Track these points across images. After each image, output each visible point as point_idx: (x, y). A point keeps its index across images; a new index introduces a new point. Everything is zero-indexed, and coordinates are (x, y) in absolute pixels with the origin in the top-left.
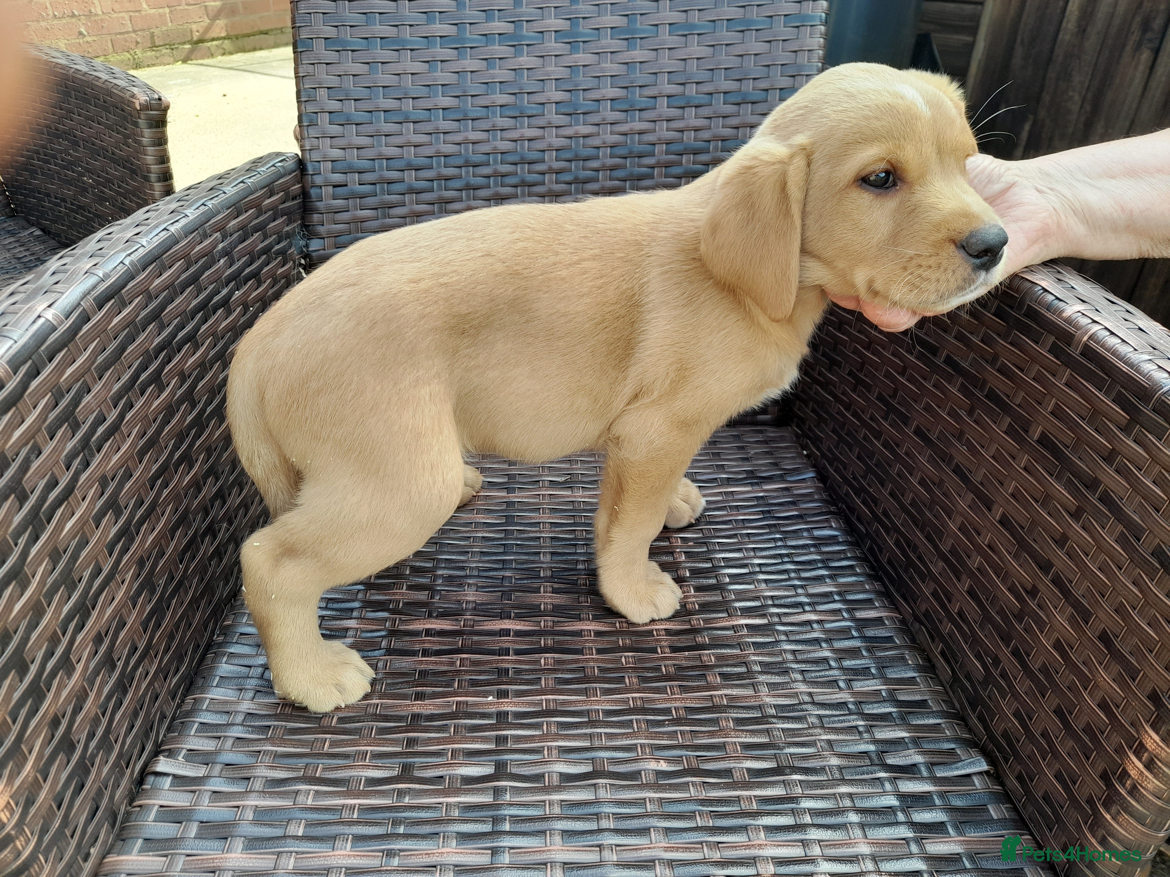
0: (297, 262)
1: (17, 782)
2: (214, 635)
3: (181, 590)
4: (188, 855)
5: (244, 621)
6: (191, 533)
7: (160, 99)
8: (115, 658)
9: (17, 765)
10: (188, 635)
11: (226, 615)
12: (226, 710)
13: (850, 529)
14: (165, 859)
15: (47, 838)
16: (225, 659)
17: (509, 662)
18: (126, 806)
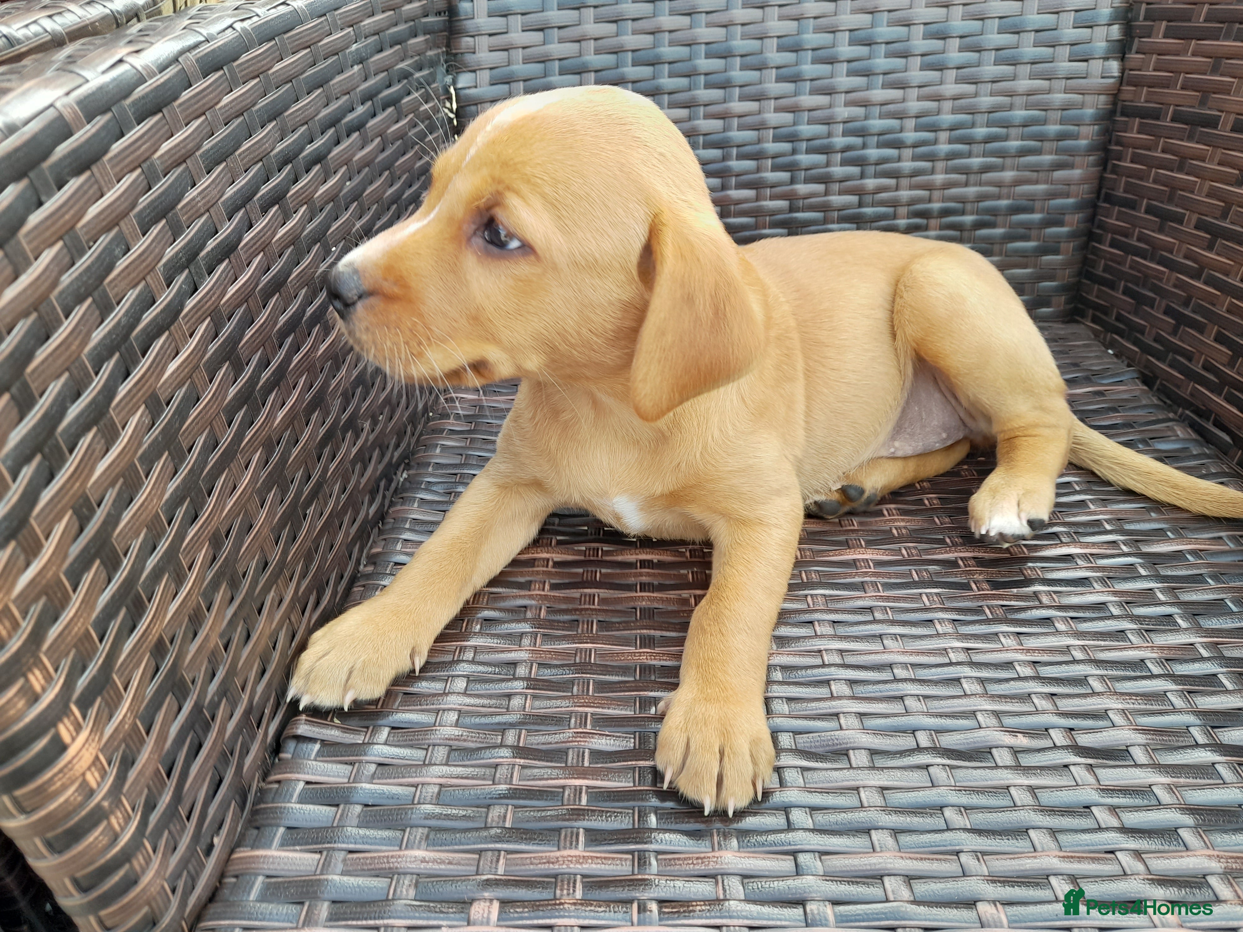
1: (109, 730)
2: (360, 564)
3: (320, 496)
4: (351, 852)
5: (398, 548)
6: (329, 421)
8: (240, 572)
9: (107, 704)
11: (374, 541)
14: (317, 856)
15: (154, 818)
18: (258, 782)
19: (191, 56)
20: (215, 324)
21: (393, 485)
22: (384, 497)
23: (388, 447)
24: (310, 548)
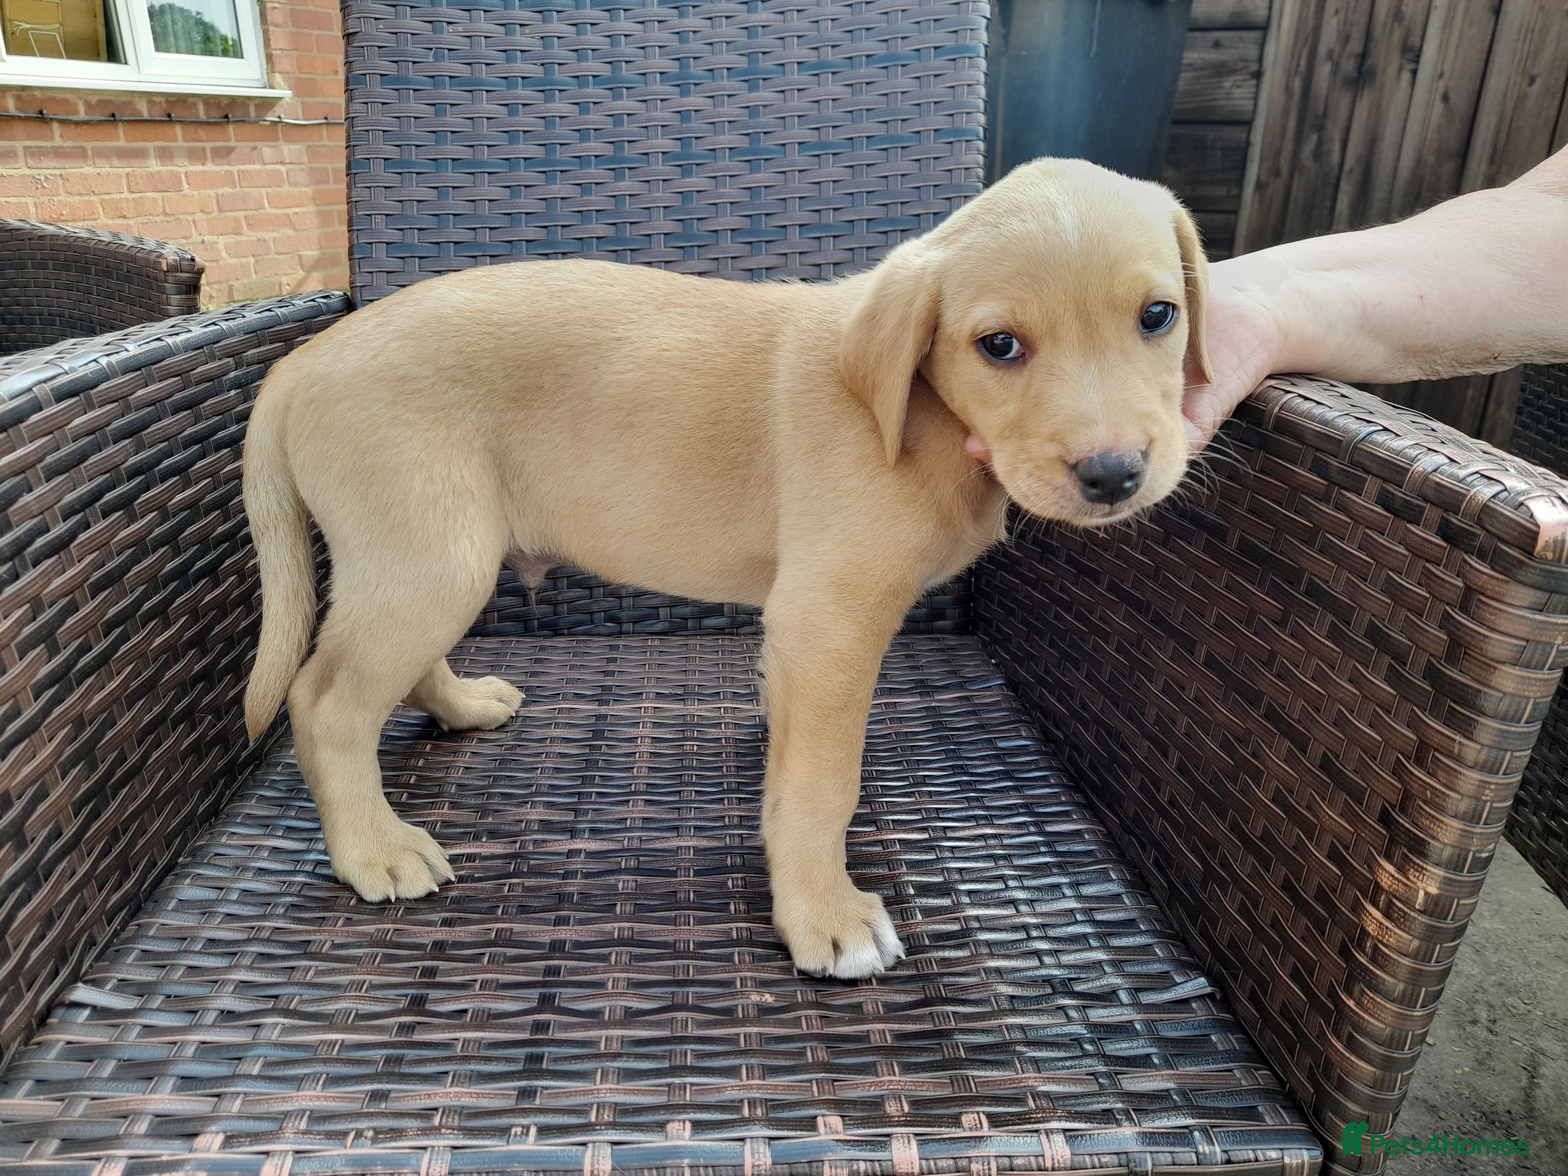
2: (179, 857)
3: (136, 780)
4: (94, 1099)
5: (222, 841)
6: (157, 710)
7: (193, 260)
10: (142, 842)
11: (200, 836)
12: (179, 936)
13: (1046, 737)
14: (59, 1103)
16: (188, 881)
17: (574, 886)
18: (19, 1045)
19: (47, 387)
20: (34, 611)
24: (116, 829)
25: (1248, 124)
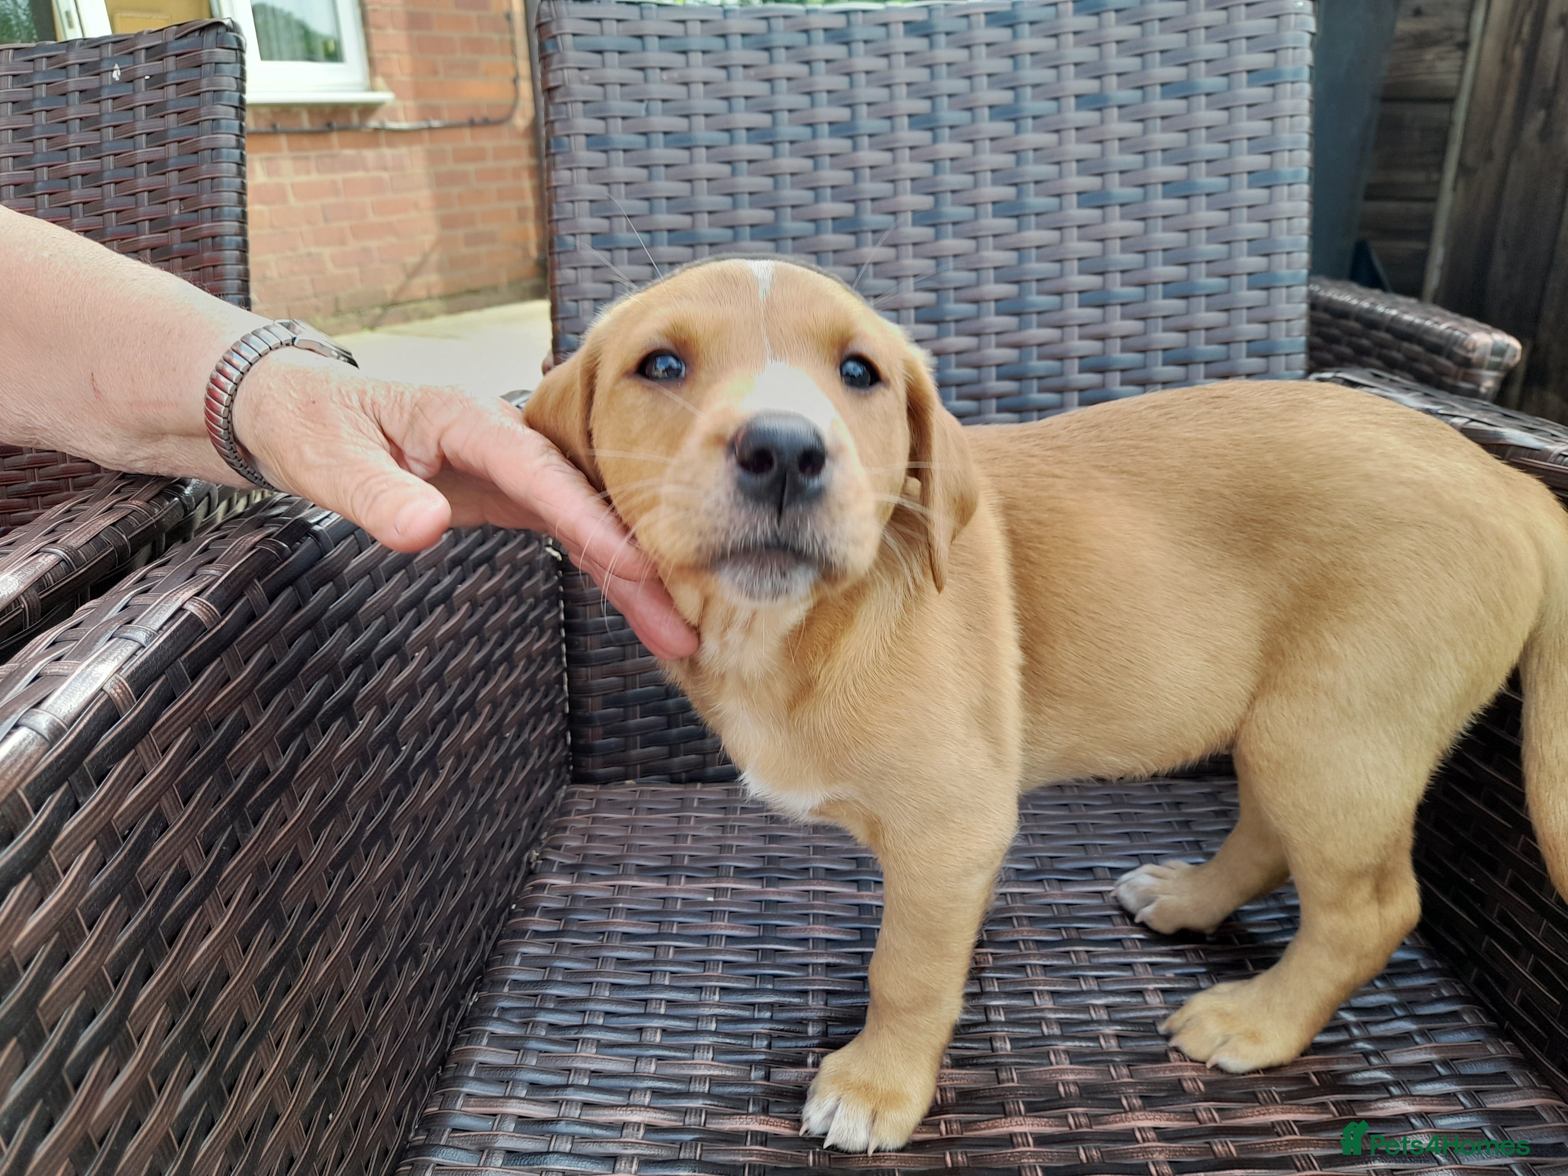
0: (544, 543)
2: (410, 1133)
3: (365, 1055)
5: (458, 1106)
6: (384, 957)
10: (373, 1131)
11: (431, 1097)
20: (256, 882)
21: (460, 1014)
22: (447, 1031)
23: (456, 967)
24: (348, 1127)
25: (1450, 101)
